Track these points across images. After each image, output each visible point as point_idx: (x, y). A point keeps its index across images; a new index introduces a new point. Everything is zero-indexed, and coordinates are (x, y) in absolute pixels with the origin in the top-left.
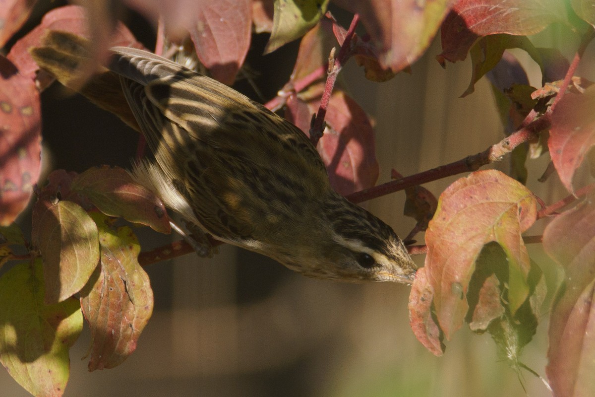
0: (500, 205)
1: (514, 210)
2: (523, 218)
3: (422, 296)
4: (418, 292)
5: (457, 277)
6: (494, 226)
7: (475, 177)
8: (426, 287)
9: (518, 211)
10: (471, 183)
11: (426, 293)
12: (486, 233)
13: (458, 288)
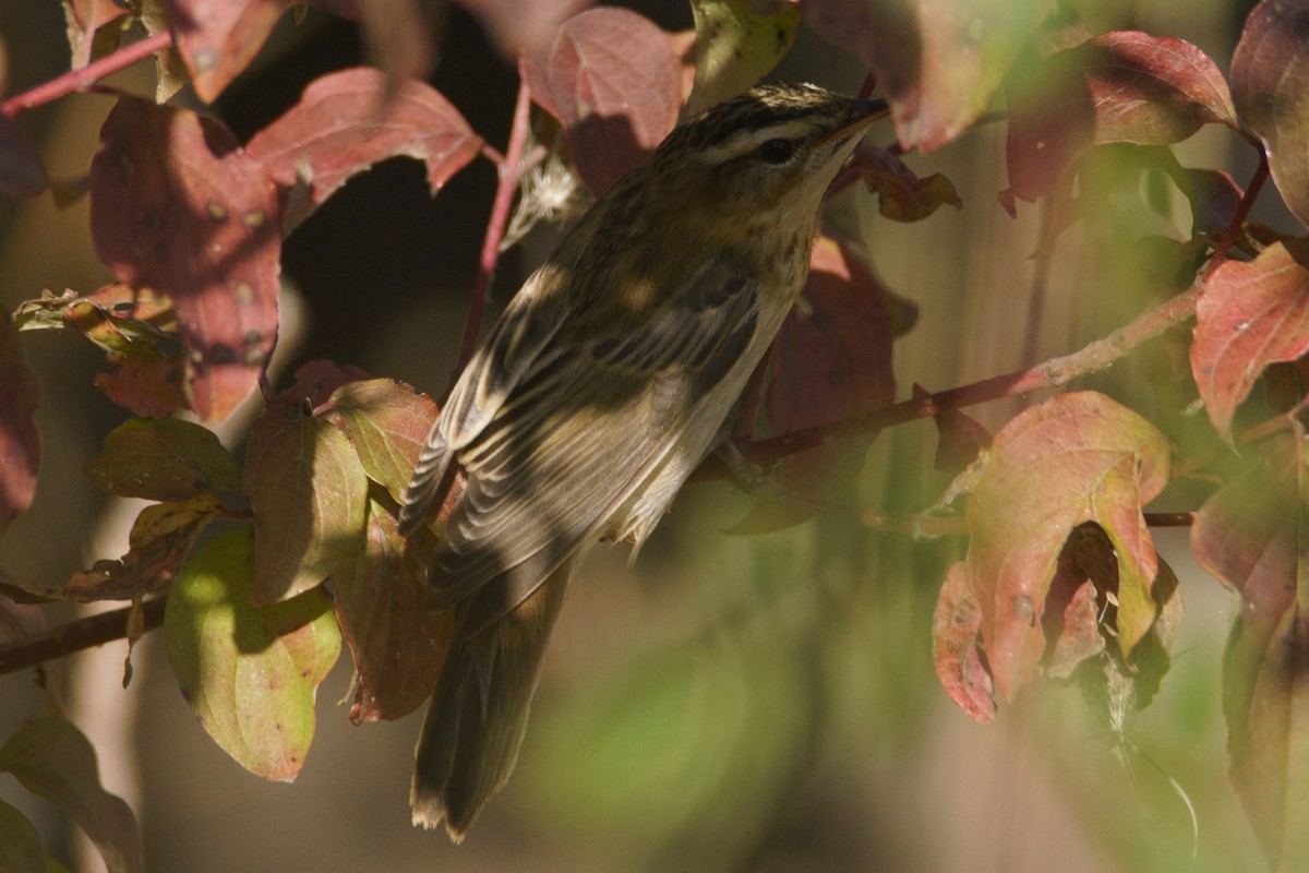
0: (1103, 456)
1: (1128, 466)
2: (1143, 480)
3: (958, 613)
4: (950, 605)
5: (1024, 587)
6: (1091, 495)
7: (1057, 405)
8: (966, 597)
9: (1136, 467)
10: (1051, 415)
11: (966, 608)
12: (1078, 505)
13: (1025, 605)
